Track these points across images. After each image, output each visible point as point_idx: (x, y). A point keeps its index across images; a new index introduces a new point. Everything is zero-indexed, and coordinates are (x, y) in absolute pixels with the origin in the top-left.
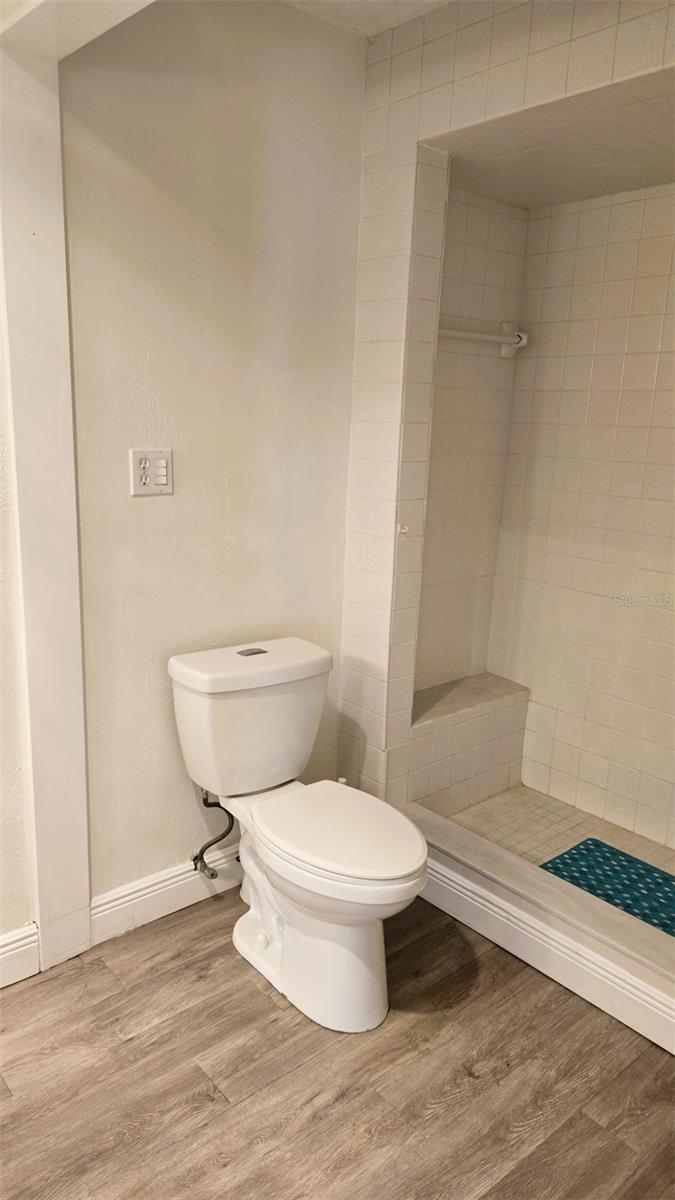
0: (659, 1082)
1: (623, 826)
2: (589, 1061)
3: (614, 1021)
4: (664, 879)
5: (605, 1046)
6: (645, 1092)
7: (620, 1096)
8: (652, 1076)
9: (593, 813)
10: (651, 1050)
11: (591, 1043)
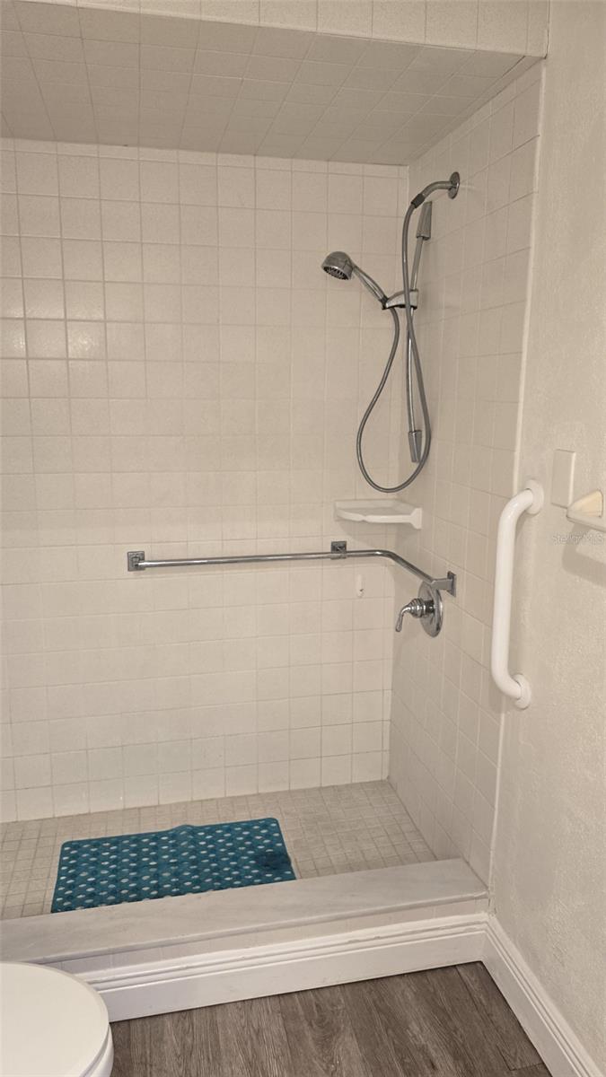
0: (315, 1026)
1: (77, 813)
2: (262, 1062)
3: (239, 1005)
4: (173, 837)
5: (257, 1035)
6: (317, 1044)
7: (310, 1069)
8: (306, 1025)
9: (42, 817)
10: (282, 1003)
11: (246, 1043)
